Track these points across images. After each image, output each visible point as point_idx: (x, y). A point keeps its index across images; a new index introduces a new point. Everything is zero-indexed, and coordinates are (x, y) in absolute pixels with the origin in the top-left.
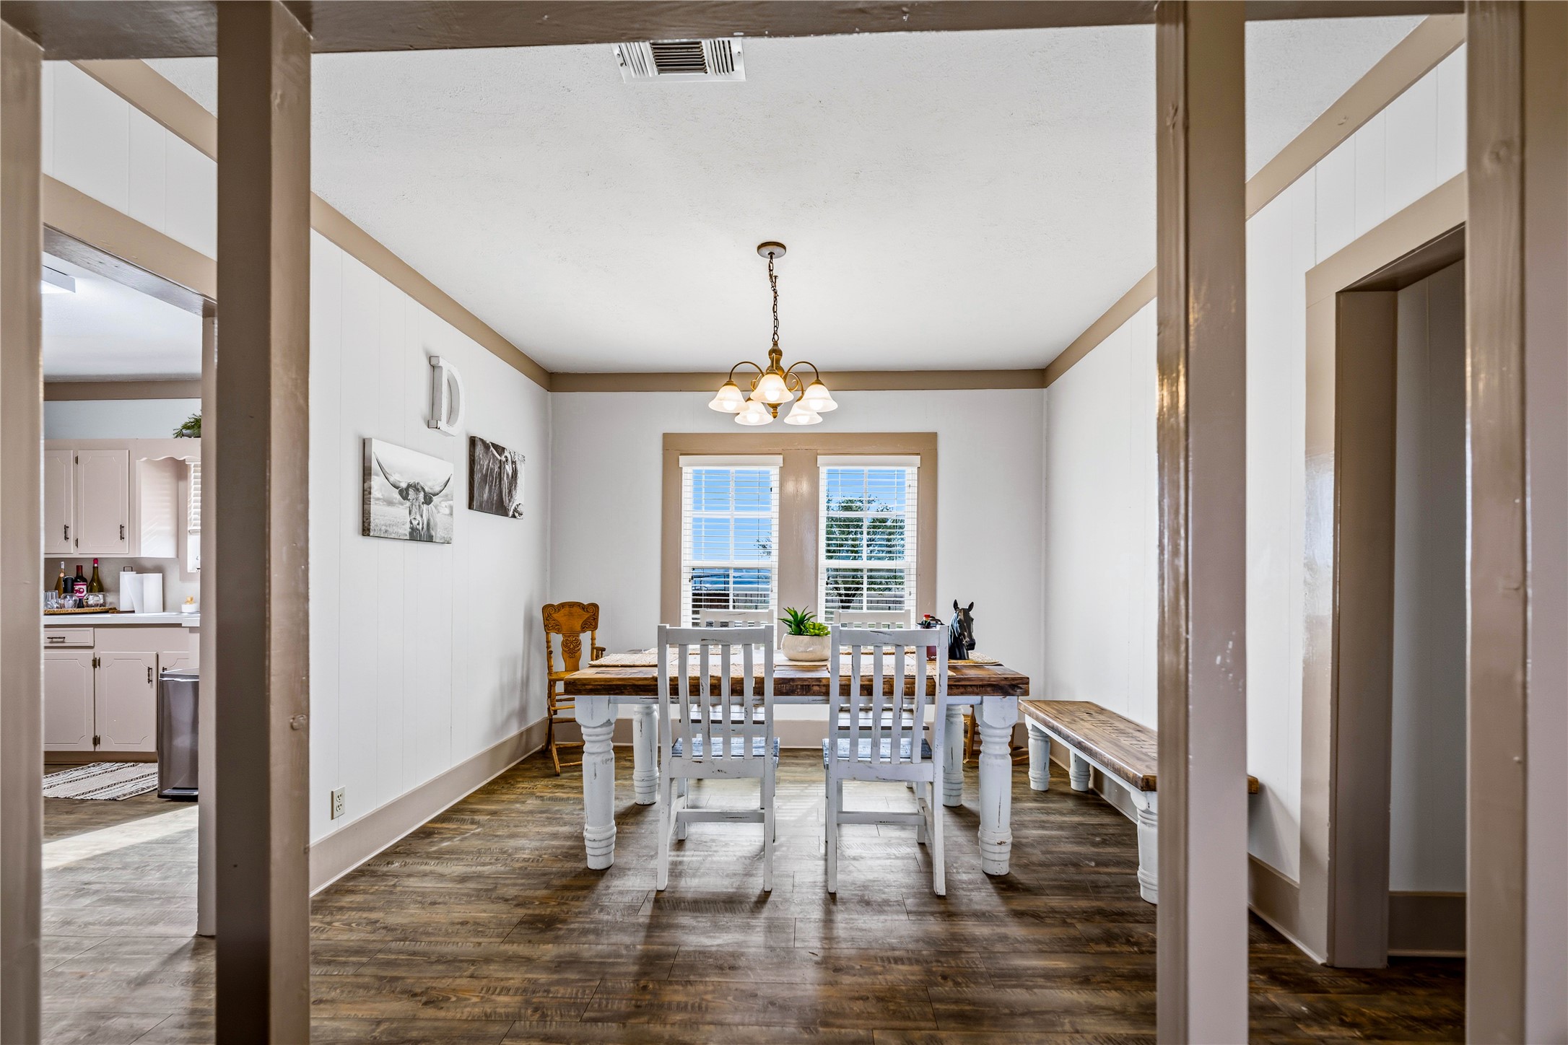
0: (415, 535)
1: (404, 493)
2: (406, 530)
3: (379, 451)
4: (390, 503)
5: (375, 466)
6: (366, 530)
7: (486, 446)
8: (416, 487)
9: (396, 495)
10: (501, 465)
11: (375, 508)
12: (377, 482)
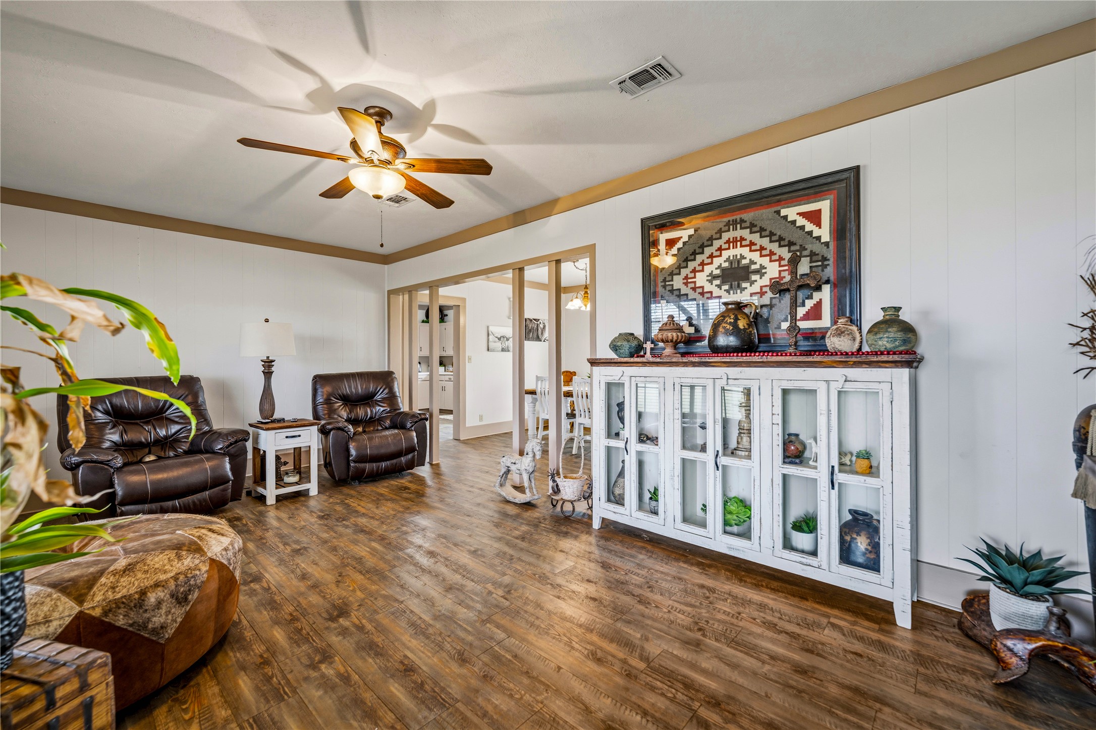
0: (503, 350)
1: (499, 339)
2: (500, 349)
3: (491, 329)
4: (495, 342)
5: (490, 333)
6: (488, 350)
7: (531, 320)
8: (503, 337)
9: (497, 339)
10: (538, 325)
11: (490, 344)
12: (491, 337)
